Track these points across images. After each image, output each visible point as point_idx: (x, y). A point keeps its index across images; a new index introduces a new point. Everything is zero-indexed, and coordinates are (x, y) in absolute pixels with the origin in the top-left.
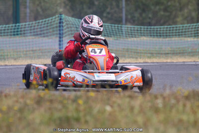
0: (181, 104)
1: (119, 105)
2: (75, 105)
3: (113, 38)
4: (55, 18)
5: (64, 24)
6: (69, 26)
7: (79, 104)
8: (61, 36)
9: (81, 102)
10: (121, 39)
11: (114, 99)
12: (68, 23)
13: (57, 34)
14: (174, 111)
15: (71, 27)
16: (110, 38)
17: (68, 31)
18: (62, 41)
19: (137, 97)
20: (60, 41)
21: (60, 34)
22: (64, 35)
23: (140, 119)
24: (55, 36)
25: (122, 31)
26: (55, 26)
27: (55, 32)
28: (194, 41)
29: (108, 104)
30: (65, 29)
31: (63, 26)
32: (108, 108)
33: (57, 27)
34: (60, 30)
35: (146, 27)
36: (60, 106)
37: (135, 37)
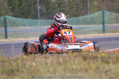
0: (72, 60)
1: (40, 62)
2: (16, 63)
3: (34, 27)
4: (2, 18)
5: (7, 21)
6: (10, 21)
7: (18, 63)
8: (6, 27)
9: (19, 61)
10: (38, 27)
11: (37, 59)
12: (9, 19)
13: (4, 26)
14: (69, 64)
15: (11, 22)
16: (32, 27)
17: (10, 24)
18: (7, 29)
19: (49, 57)
20: (5, 29)
21: (5, 26)
22: (8, 26)
23: (51, 69)
24: (3, 27)
25: (38, 23)
26: (2, 21)
27: (3, 25)
28: (76, 27)
29: (34, 62)
30: (8, 23)
31: (6, 22)
32: (34, 64)
33: (3, 22)
34: (5, 24)
35: (51, 20)
36: (8, 64)
37: (45, 26)
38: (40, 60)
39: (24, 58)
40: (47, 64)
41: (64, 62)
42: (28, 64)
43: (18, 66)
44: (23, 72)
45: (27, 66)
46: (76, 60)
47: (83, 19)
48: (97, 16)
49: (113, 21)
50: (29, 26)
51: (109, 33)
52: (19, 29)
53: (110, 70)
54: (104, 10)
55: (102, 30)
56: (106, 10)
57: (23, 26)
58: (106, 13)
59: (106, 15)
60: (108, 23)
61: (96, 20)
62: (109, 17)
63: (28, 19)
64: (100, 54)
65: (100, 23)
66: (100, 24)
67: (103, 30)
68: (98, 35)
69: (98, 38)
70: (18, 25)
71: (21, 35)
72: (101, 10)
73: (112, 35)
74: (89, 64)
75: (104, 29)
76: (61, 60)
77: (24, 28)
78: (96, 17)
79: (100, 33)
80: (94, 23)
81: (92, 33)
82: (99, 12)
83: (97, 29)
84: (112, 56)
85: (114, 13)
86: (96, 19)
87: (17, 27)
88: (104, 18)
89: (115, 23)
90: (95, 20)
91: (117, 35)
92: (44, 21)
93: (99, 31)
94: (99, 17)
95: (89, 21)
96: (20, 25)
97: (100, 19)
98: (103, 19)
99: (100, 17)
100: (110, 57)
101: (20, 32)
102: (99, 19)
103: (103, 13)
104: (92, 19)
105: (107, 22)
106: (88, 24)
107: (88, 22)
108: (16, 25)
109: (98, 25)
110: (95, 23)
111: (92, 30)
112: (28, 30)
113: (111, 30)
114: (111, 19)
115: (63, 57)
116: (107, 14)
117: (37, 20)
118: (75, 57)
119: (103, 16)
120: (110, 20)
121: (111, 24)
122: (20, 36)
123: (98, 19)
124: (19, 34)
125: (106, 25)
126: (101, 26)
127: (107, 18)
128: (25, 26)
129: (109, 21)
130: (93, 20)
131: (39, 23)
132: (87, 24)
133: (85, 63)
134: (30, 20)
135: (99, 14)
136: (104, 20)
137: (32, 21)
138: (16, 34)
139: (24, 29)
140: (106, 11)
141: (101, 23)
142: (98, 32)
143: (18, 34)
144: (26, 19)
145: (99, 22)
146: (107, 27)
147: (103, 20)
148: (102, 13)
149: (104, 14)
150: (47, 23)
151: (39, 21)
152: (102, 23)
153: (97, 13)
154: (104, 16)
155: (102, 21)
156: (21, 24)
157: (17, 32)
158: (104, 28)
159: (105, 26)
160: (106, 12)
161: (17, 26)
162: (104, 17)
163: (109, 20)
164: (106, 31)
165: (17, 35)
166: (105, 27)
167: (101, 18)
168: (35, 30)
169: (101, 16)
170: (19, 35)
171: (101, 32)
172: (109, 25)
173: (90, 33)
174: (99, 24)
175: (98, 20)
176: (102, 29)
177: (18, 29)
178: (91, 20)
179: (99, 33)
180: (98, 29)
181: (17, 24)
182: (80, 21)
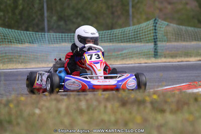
38: (47, 104)
39: (21, 101)
40: (59, 111)
41: (88, 108)
42: (27, 110)
43: (10, 114)
44: (18, 124)
45: (26, 114)
46: (109, 106)
47: (121, 33)
51: (165, 57)
55: (153, 53)
61: (143, 36)
64: (149, 96)
65: (149, 40)
67: (155, 52)
71: (15, 58)
74: (130, 113)
76: (83, 105)
78: (144, 31)
79: (150, 57)
80: (139, 40)
81: (135, 58)
84: (169, 100)
86: (144, 34)
88: (156, 33)
92: (55, 36)
95: (131, 37)
97: (150, 33)
100: (166, 102)
101: (14, 53)
104: (136, 33)
105: (161, 39)
107: (129, 39)
110: (142, 40)
112: (27, 50)
115: (87, 101)
117: (43, 33)
118: (108, 99)
122: (14, 60)
131: (46, 38)
132: (127, 42)
133: (123, 110)
134: (31, 33)
136: (156, 36)
141: (151, 41)
144: (25, 32)
145: (147, 39)
151: (46, 36)
156: (16, 40)
158: (155, 49)
164: (158, 54)
169: (152, 28)
175: (147, 36)
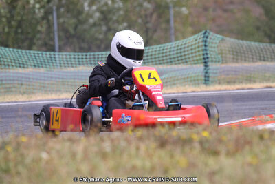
39: (22, 142)
40: (74, 155)
41: (114, 150)
42: (31, 155)
43: (6, 160)
44: (18, 173)
45: (28, 160)
47: (159, 50)
48: (192, 45)
49: (228, 56)
50: (35, 66)
51: (220, 83)
52: (12, 75)
53: (221, 170)
54: (208, 31)
55: (203, 78)
56: (211, 30)
57: (20, 67)
58: (211, 38)
59: (212, 43)
60: (216, 61)
61: (188, 54)
62: (218, 47)
63: (32, 52)
64: (198, 133)
65: (197, 60)
66: (198, 63)
67: (205, 77)
68: (194, 89)
69: (194, 97)
70: (8, 65)
71: (15, 87)
72: (201, 31)
73: (225, 90)
74: (172, 156)
75: (207, 75)
76: (107, 146)
77: (21, 70)
78: (190, 48)
79: (199, 84)
80: (184, 61)
81: (178, 85)
82: (196, 36)
83: (190, 76)
84: (225, 138)
85: (231, 37)
86: (190, 52)
87: (7, 70)
88: (206, 50)
89: (233, 62)
90: (186, 53)
91: (238, 89)
92: (68, 57)
93: (194, 80)
94: (195, 48)
95: (172, 57)
96: (13, 66)
97: (199, 51)
98: (205, 52)
99: (198, 47)
100: (220, 141)
101: (13, 80)
102: (195, 52)
103: (205, 39)
104: (179, 51)
105: (214, 59)
106: (171, 62)
107: (170, 59)
108: (5, 65)
109: (194, 66)
110: (188, 60)
111: (180, 77)
112: (31, 77)
113: (223, 77)
114: (224, 52)
115: (112, 141)
116: (214, 41)
117: (52, 53)
118: (141, 139)
119: (205, 46)
120: (221, 54)
121: (223, 63)
122: (13, 89)
123: (193, 51)
124: (11, 86)
125: (212, 66)
126: (201, 67)
127: (213, 49)
128: (24, 67)
129: (219, 56)
130: (183, 54)
131: (57, 59)
132: (167, 63)
133: (162, 153)
134: (36, 52)
135: (196, 40)
136: (207, 54)
137: (40, 55)
138: (4, 86)
139: (21, 73)
140: (211, 33)
141: (200, 61)
142: (193, 83)
143: (8, 86)
144: (28, 51)
145: (195, 58)
146: (214, 69)
147: (204, 55)
148: (204, 37)
149: (208, 40)
150: (77, 60)
151: (57, 56)
152: (203, 61)
153: (192, 38)
154: (207, 44)
155: (202, 57)
156: (16, 63)
157: (6, 80)
158: (206, 73)
159: (210, 67)
160: (212, 35)
161: (7, 67)
162: (207, 48)
163: (219, 54)
164: (210, 79)
165: (6, 88)
166: (209, 71)
167: (200, 49)
168: (48, 77)
169: (201, 44)
170: (10, 88)
171: (200, 82)
172: (218, 65)
173: (174, 84)
174: (195, 64)
175: (194, 55)
176: (204, 74)
177: (7, 74)
178: (177, 53)
179: (195, 84)
180: (193, 75)
181: (6, 63)
182: (153, 57)
